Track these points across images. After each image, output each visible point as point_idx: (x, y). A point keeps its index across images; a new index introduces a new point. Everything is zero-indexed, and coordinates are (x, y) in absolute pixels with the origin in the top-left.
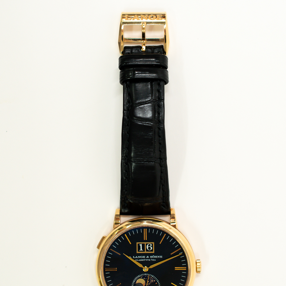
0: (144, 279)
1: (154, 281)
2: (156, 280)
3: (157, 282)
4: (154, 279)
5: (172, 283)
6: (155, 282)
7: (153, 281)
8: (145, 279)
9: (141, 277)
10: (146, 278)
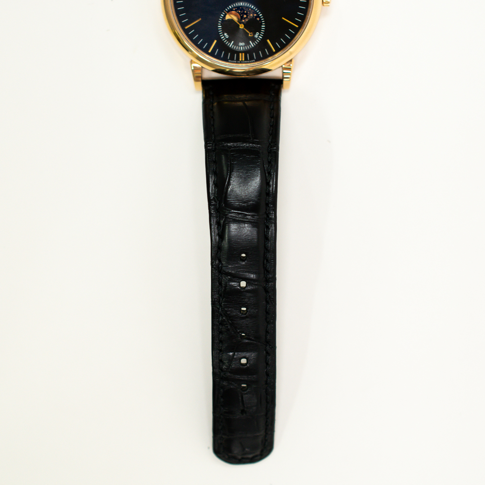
0: (238, 12)
1: (255, 15)
2: (257, 13)
3: (259, 17)
4: (255, 12)
5: (283, 18)
6: (256, 17)
7: (253, 15)
8: (240, 12)
9: (234, 9)
10: (241, 10)
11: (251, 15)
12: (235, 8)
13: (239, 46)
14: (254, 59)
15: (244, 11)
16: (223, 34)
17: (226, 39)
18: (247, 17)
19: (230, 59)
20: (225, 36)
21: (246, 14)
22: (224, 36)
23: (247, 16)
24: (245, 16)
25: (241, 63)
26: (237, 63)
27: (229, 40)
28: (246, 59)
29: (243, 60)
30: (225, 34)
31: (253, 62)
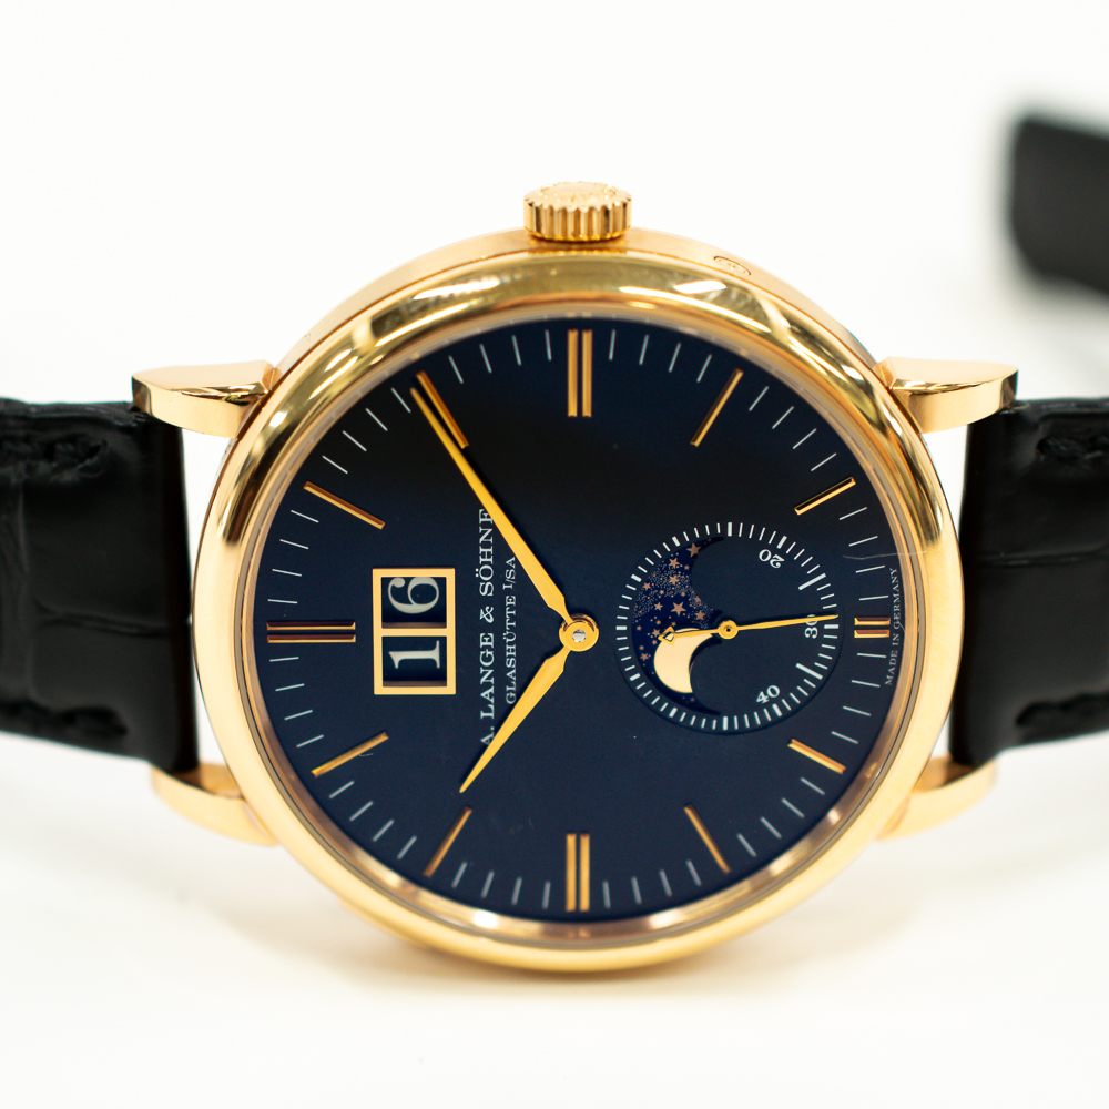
1: (673, 564)
2: (668, 556)
3: (686, 545)
7: (675, 572)
8: (656, 633)
11: (673, 580)
12: (638, 653)
13: (820, 640)
14: (886, 571)
15: (654, 612)
16: (760, 707)
17: (783, 694)
18: (685, 601)
19: (881, 680)
20: (772, 701)
21: (668, 603)
22: (768, 705)
23: (678, 599)
24: (678, 609)
25: (901, 633)
26: (900, 649)
27: (790, 680)
28: (882, 610)
29: (887, 623)
30: (762, 698)
31: (899, 574)
